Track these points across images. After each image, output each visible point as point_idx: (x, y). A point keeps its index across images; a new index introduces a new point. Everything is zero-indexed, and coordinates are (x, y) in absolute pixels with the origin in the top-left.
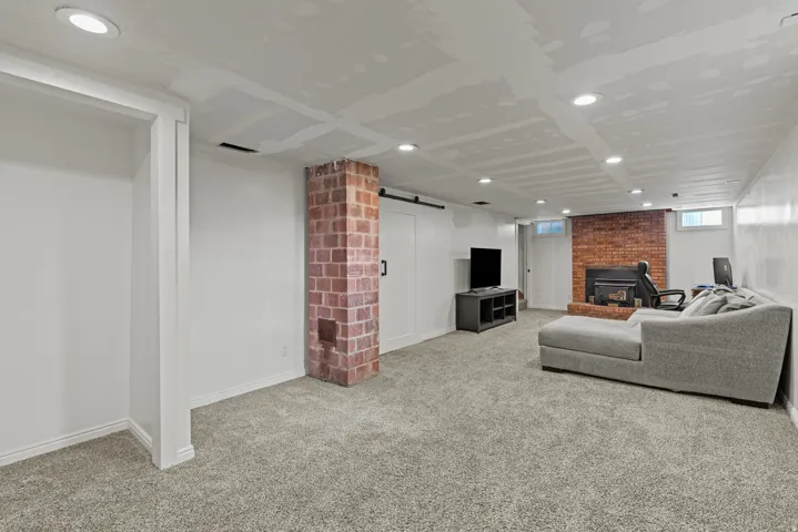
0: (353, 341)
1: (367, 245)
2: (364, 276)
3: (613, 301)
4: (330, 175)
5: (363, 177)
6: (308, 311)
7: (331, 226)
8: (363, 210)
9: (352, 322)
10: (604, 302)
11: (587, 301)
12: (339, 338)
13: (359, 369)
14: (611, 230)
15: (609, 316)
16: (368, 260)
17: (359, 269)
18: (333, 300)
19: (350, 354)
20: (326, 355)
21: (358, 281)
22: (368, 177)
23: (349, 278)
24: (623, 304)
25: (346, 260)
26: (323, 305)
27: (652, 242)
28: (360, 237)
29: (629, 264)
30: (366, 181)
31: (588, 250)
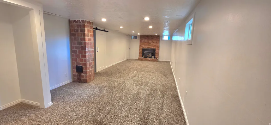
0: (88, 71)
1: (91, 45)
2: (90, 54)
3: (148, 57)
4: (79, 24)
5: (89, 25)
6: (72, 64)
7: (79, 39)
8: (89, 35)
9: (88, 66)
10: (146, 57)
11: (142, 57)
12: (84, 71)
13: (90, 78)
14: (148, 39)
15: (147, 60)
16: (91, 49)
17: (89, 51)
18: (81, 60)
19: (87, 75)
20: (80, 75)
21: (89, 55)
22: (91, 25)
23: (87, 54)
24: (150, 58)
25: (86, 49)
26: (78, 62)
27: (156, 43)
28: (89, 43)
29: (151, 48)
30: (90, 26)
31: (143, 44)
